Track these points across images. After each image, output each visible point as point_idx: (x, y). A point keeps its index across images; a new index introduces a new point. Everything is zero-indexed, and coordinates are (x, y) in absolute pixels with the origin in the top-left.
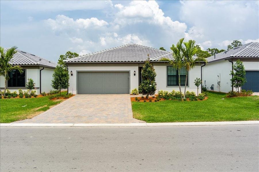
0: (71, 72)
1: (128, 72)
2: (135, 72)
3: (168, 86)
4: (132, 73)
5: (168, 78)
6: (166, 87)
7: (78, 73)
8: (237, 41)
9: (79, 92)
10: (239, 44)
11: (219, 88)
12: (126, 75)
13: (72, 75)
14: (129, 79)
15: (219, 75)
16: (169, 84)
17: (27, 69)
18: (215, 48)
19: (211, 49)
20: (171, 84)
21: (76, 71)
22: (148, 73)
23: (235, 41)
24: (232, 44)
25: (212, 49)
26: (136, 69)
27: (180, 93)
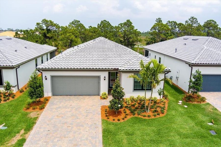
0: (46, 77)
1: (99, 77)
2: (105, 77)
3: (135, 91)
4: (102, 78)
5: (134, 83)
6: (133, 92)
7: (52, 77)
8: (194, 17)
9: (54, 95)
10: (195, 20)
11: (177, 82)
12: (96, 80)
13: (46, 79)
14: (99, 83)
15: (178, 72)
16: (135, 89)
17: (3, 70)
18: (174, 21)
19: (170, 21)
20: (137, 89)
21: (50, 75)
22: (117, 93)
23: (192, 17)
24: (189, 19)
25: (172, 22)
26: (106, 74)
27: (144, 99)
